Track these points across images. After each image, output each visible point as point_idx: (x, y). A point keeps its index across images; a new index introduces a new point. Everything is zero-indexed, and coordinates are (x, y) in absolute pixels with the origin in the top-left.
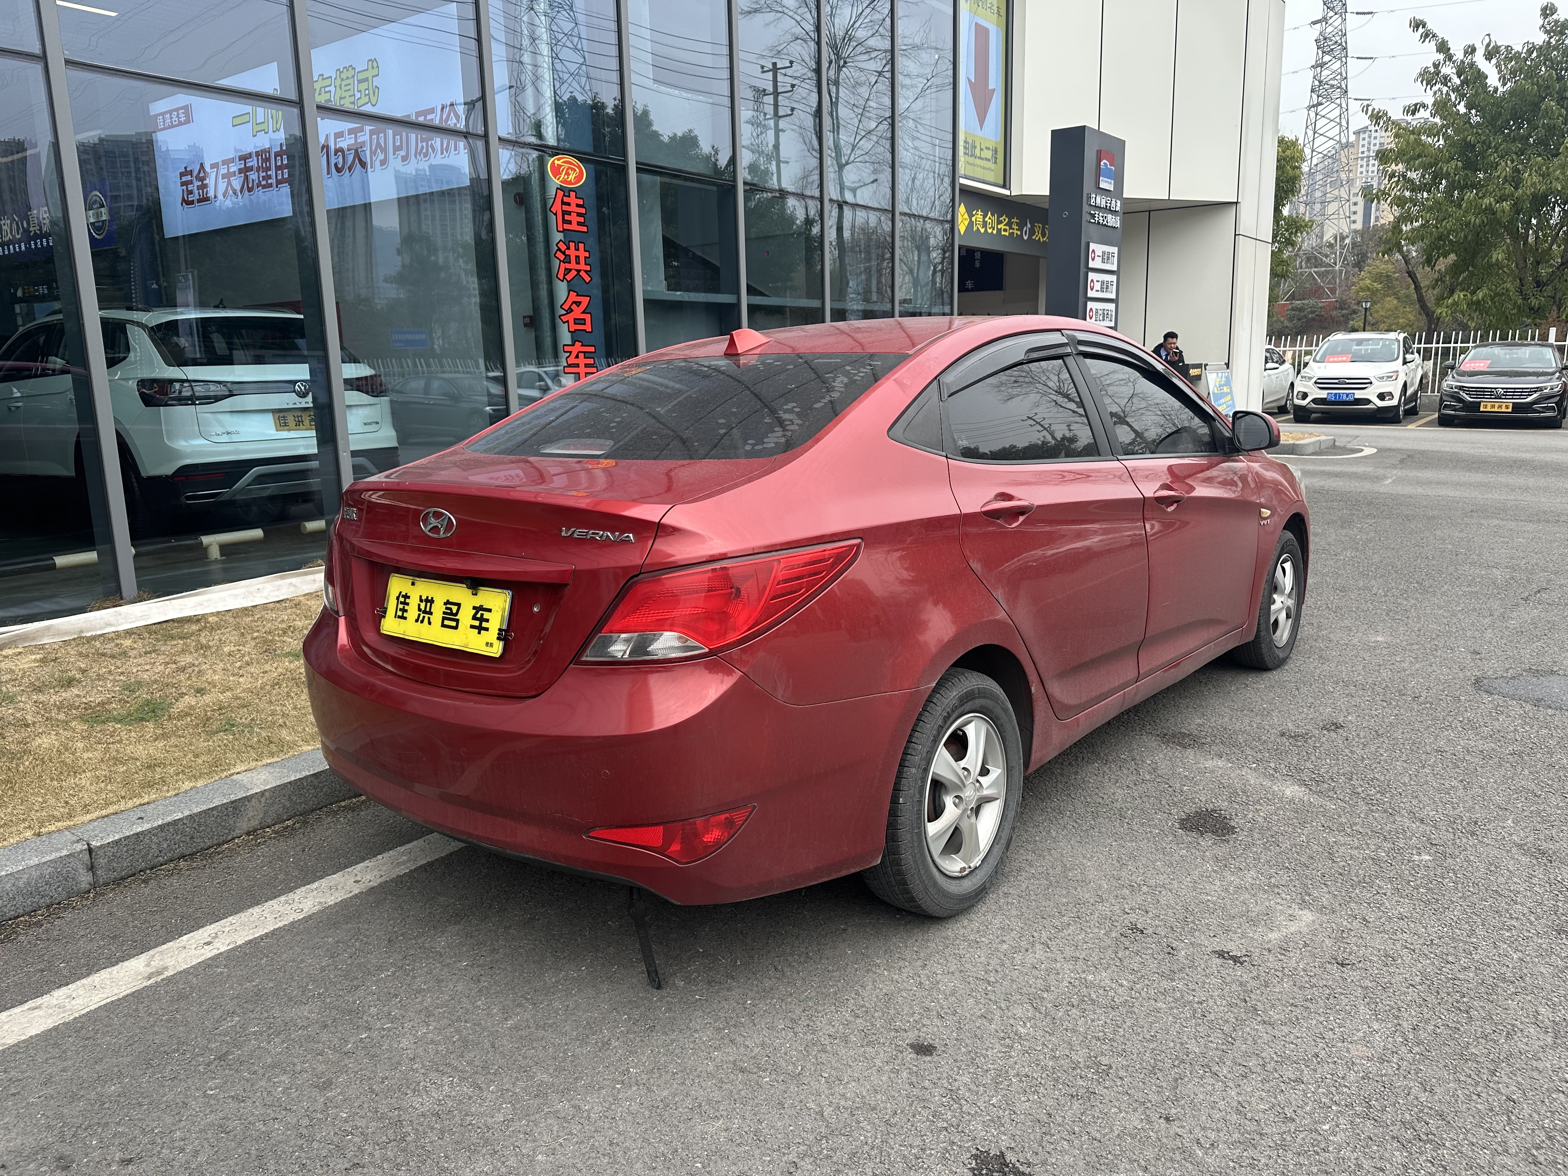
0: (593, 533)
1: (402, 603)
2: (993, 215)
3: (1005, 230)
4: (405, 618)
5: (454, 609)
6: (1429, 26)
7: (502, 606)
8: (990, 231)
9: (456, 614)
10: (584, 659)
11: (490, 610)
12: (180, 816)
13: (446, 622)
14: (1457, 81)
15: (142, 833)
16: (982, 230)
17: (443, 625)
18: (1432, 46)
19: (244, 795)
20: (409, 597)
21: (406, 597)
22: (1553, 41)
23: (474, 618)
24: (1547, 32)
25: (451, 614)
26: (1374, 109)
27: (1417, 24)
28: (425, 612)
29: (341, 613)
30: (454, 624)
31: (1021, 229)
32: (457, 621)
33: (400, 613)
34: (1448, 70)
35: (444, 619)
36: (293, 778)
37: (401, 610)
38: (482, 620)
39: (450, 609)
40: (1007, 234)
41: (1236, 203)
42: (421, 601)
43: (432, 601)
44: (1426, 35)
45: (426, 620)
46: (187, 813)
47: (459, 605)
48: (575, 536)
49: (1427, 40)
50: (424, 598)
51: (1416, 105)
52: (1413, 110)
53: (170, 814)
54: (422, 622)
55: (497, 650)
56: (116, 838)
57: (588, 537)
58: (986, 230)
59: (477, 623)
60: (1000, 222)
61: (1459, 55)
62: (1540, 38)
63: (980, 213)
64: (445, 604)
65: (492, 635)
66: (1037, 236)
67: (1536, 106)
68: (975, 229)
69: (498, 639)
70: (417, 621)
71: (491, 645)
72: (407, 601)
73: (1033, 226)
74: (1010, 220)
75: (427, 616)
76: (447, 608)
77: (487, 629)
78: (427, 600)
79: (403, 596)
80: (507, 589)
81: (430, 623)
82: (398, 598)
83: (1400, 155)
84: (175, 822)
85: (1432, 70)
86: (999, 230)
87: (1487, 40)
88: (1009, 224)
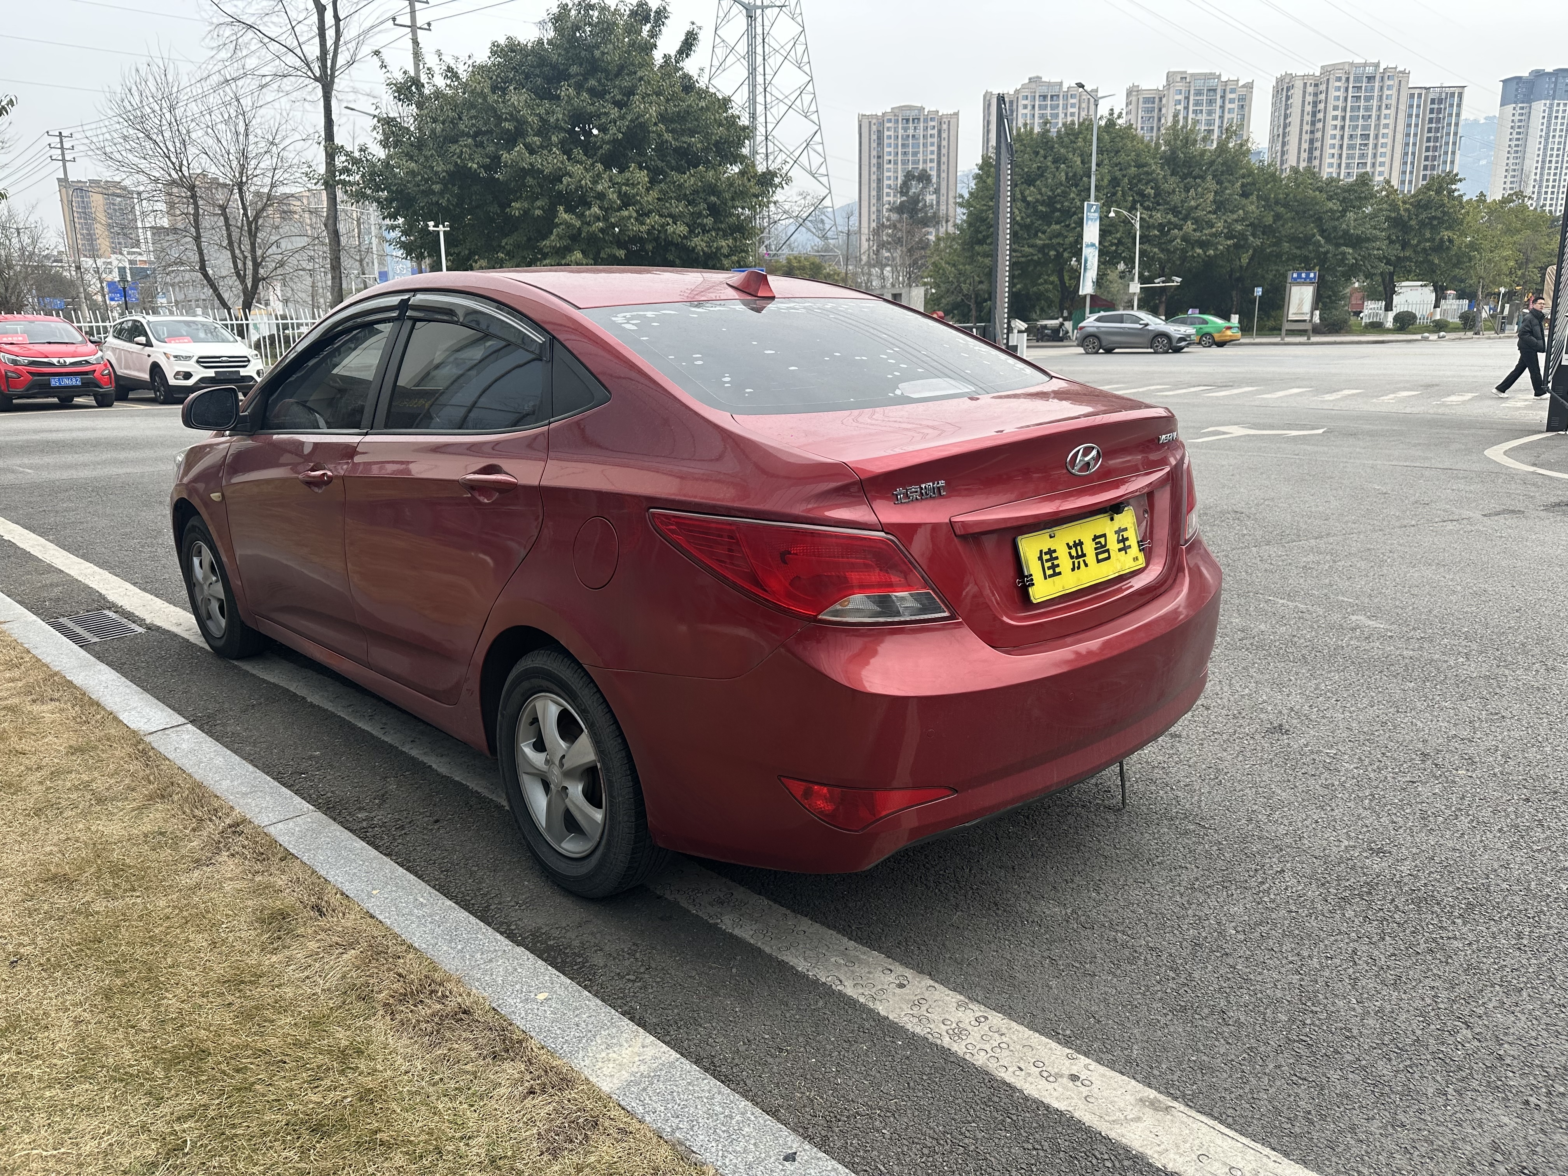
1: (1047, 561)
9: (1105, 545)
13: (1101, 557)
20: (1055, 551)
21: (1050, 552)
23: (1119, 542)
28: (1078, 557)
30: (1106, 555)
32: (1108, 551)
33: (1050, 572)
37: (1049, 568)
39: (1100, 543)
42: (1070, 548)
43: (1081, 543)
45: (1082, 564)
47: (1104, 535)
50: (1071, 544)
54: (1079, 568)
59: (1121, 545)
64: (1094, 540)
65: (1134, 550)
70: (1073, 570)
72: (1054, 555)
75: (1081, 560)
77: (1130, 547)
79: (1046, 554)
81: (1086, 565)
82: (1040, 558)
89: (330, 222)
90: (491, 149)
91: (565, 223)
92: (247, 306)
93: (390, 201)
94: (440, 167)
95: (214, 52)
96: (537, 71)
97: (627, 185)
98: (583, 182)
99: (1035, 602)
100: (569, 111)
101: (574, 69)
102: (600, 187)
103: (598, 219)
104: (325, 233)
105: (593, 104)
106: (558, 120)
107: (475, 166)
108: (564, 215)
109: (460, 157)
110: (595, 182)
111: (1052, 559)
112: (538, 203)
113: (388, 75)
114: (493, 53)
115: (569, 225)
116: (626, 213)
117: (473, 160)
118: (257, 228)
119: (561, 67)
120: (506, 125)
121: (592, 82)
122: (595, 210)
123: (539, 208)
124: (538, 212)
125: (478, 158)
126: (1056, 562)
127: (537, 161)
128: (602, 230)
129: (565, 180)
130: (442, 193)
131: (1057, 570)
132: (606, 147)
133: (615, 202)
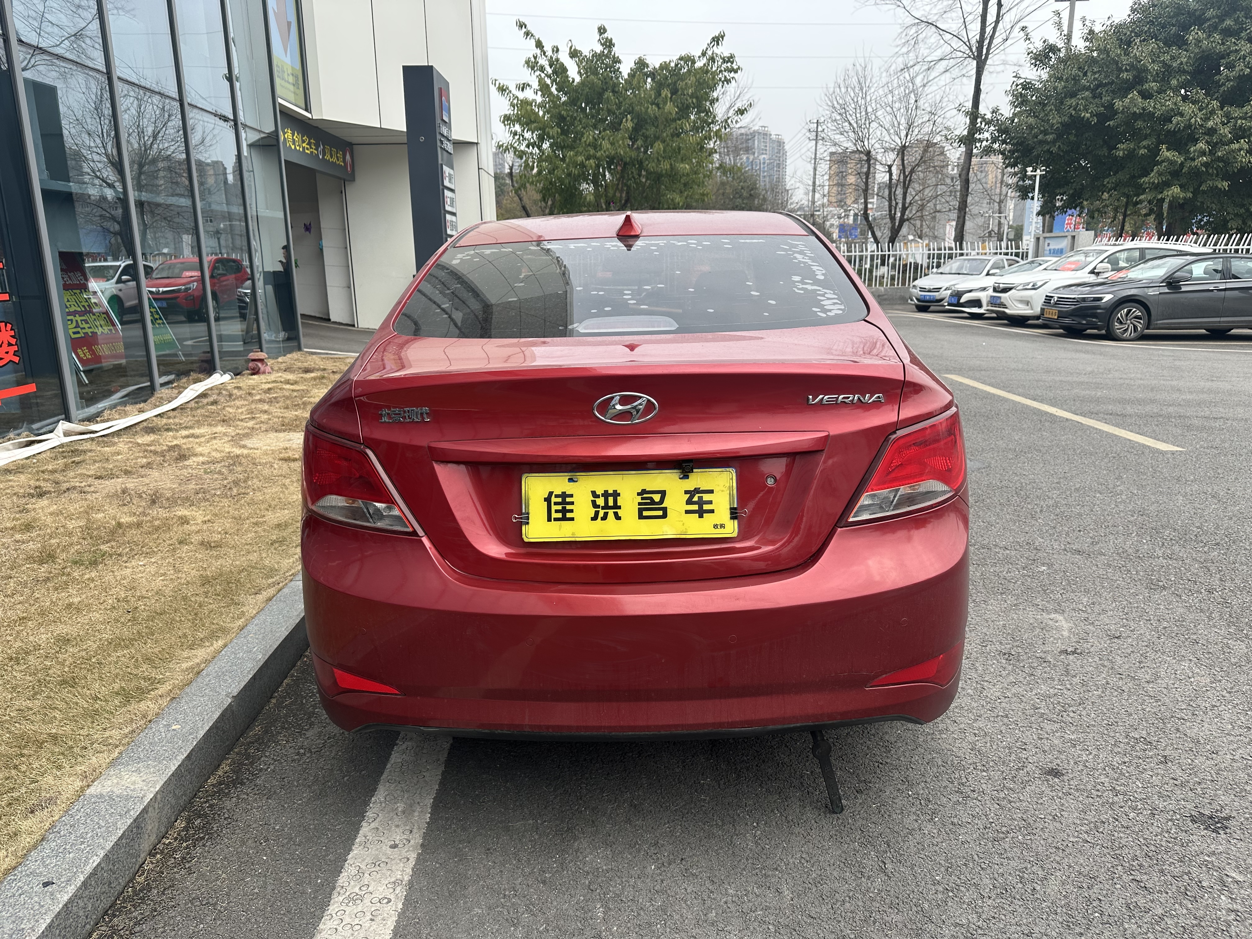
0: (844, 398)
2: (298, 134)
3: (307, 149)
4: (572, 519)
5: (657, 498)
6: (529, 27)
7: (728, 485)
8: (298, 148)
10: (851, 520)
11: (711, 492)
12: (97, 860)
13: (645, 513)
14: (549, 70)
15: (70, 901)
16: (293, 147)
17: (641, 517)
18: (533, 43)
19: (142, 807)
22: (606, 52)
24: (602, 44)
25: (653, 502)
26: (500, 84)
27: (521, 25)
29: (420, 532)
30: (660, 513)
31: (317, 149)
32: (665, 510)
34: (543, 61)
35: (640, 511)
36: (174, 768)
38: (701, 503)
40: (309, 152)
41: (477, 144)
43: (616, 494)
44: (527, 34)
46: (102, 853)
48: (824, 402)
49: (529, 37)
51: (524, 84)
52: (523, 87)
53: (86, 863)
55: (731, 529)
56: (48, 921)
57: (839, 402)
58: (295, 147)
60: (303, 142)
61: (549, 53)
62: (599, 49)
63: (289, 131)
66: (328, 157)
67: (600, 95)
68: (288, 145)
69: (732, 518)
70: (594, 518)
71: (722, 526)
73: (324, 148)
74: (309, 141)
76: (642, 499)
78: (606, 495)
80: (729, 467)
81: (618, 517)
83: (518, 119)
84: (94, 873)
85: (533, 60)
86: (304, 148)
87: (570, 45)
88: (309, 144)
89: (964, 172)
90: (1106, 99)
91: (1167, 160)
92: (892, 240)
93: (1012, 152)
94: (1055, 119)
95: (899, 48)
96: (1174, 21)
97: (1245, 119)
98: (1193, 120)
99: (526, 540)
100: (1196, 54)
101: (1210, 13)
102: (1210, 124)
103: (1203, 153)
104: (958, 183)
105: (1223, 44)
106: (1181, 63)
107: (1088, 115)
108: (1166, 153)
109: (1075, 109)
110: (1207, 119)
111: (564, 502)
112: (1145, 143)
113: (1031, 46)
114: (1133, 10)
115: (1172, 163)
116: (1236, 146)
117: (1087, 111)
118: (910, 180)
119: (1198, 13)
120: (1125, 75)
121: (1228, 22)
122: (1202, 145)
123: (1144, 147)
124: (1142, 151)
125: (1092, 108)
126: (568, 507)
127: (1149, 105)
128: (1206, 165)
129: (1174, 120)
130: (1054, 142)
131: (569, 515)
132: (1229, 84)
133: (1226, 136)
